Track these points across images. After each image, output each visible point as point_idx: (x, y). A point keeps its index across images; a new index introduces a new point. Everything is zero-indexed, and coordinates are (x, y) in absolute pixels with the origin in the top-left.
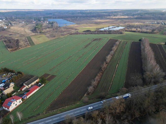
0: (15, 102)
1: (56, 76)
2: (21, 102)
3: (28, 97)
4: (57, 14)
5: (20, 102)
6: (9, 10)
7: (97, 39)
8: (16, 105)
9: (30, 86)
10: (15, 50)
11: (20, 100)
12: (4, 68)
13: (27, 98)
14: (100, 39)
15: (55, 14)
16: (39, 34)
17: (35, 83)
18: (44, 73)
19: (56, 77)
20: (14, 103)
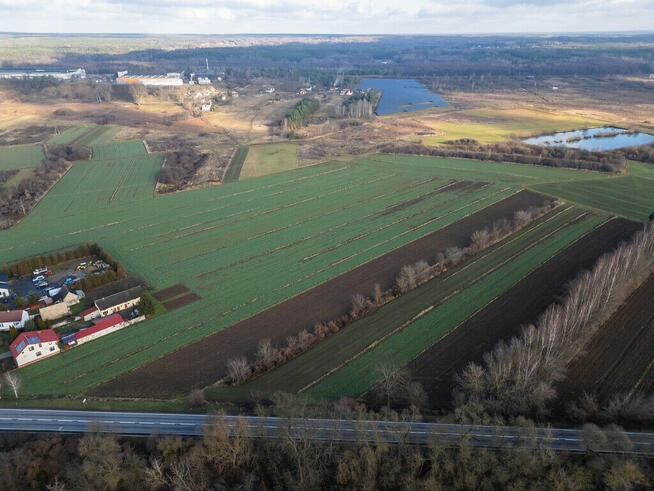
0: (36, 346)
1: (200, 298)
2: (57, 350)
3: (81, 341)
4: (412, 56)
5: (52, 349)
6: (270, 39)
7: (470, 183)
8: (39, 354)
9: (110, 311)
10: (171, 190)
11: (54, 344)
12: (93, 244)
13: (79, 343)
14: (480, 185)
15: (406, 57)
16: (282, 140)
17: (128, 306)
18: (177, 283)
19: (197, 303)
20: (33, 348)
